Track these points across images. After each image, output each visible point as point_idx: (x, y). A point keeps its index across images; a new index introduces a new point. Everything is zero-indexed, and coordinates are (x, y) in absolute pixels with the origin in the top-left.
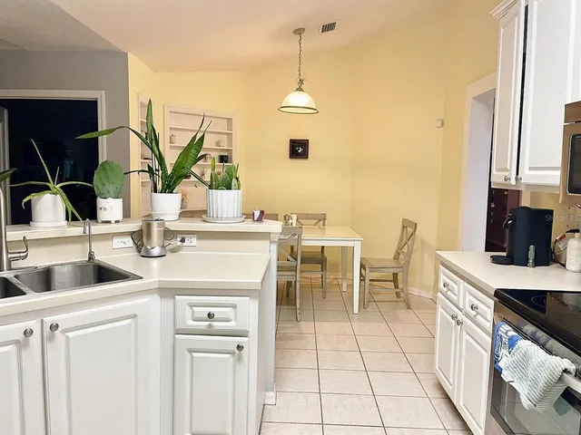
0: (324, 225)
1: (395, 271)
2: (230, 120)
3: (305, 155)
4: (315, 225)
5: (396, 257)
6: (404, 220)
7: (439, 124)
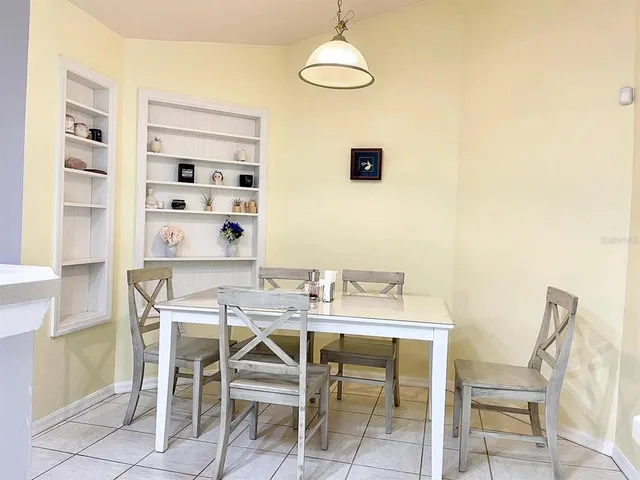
0: (400, 293)
1: (532, 397)
2: (257, 119)
3: (376, 175)
4: (385, 292)
5: (535, 366)
6: (551, 291)
7: (626, 97)
